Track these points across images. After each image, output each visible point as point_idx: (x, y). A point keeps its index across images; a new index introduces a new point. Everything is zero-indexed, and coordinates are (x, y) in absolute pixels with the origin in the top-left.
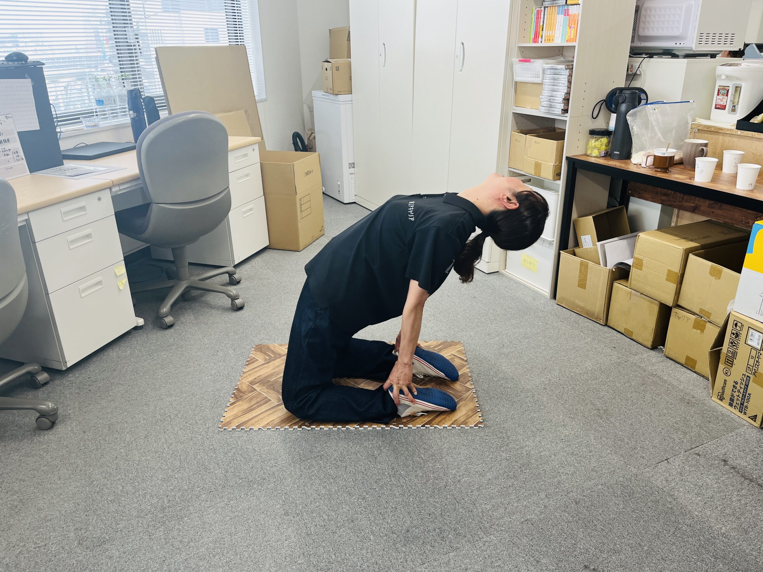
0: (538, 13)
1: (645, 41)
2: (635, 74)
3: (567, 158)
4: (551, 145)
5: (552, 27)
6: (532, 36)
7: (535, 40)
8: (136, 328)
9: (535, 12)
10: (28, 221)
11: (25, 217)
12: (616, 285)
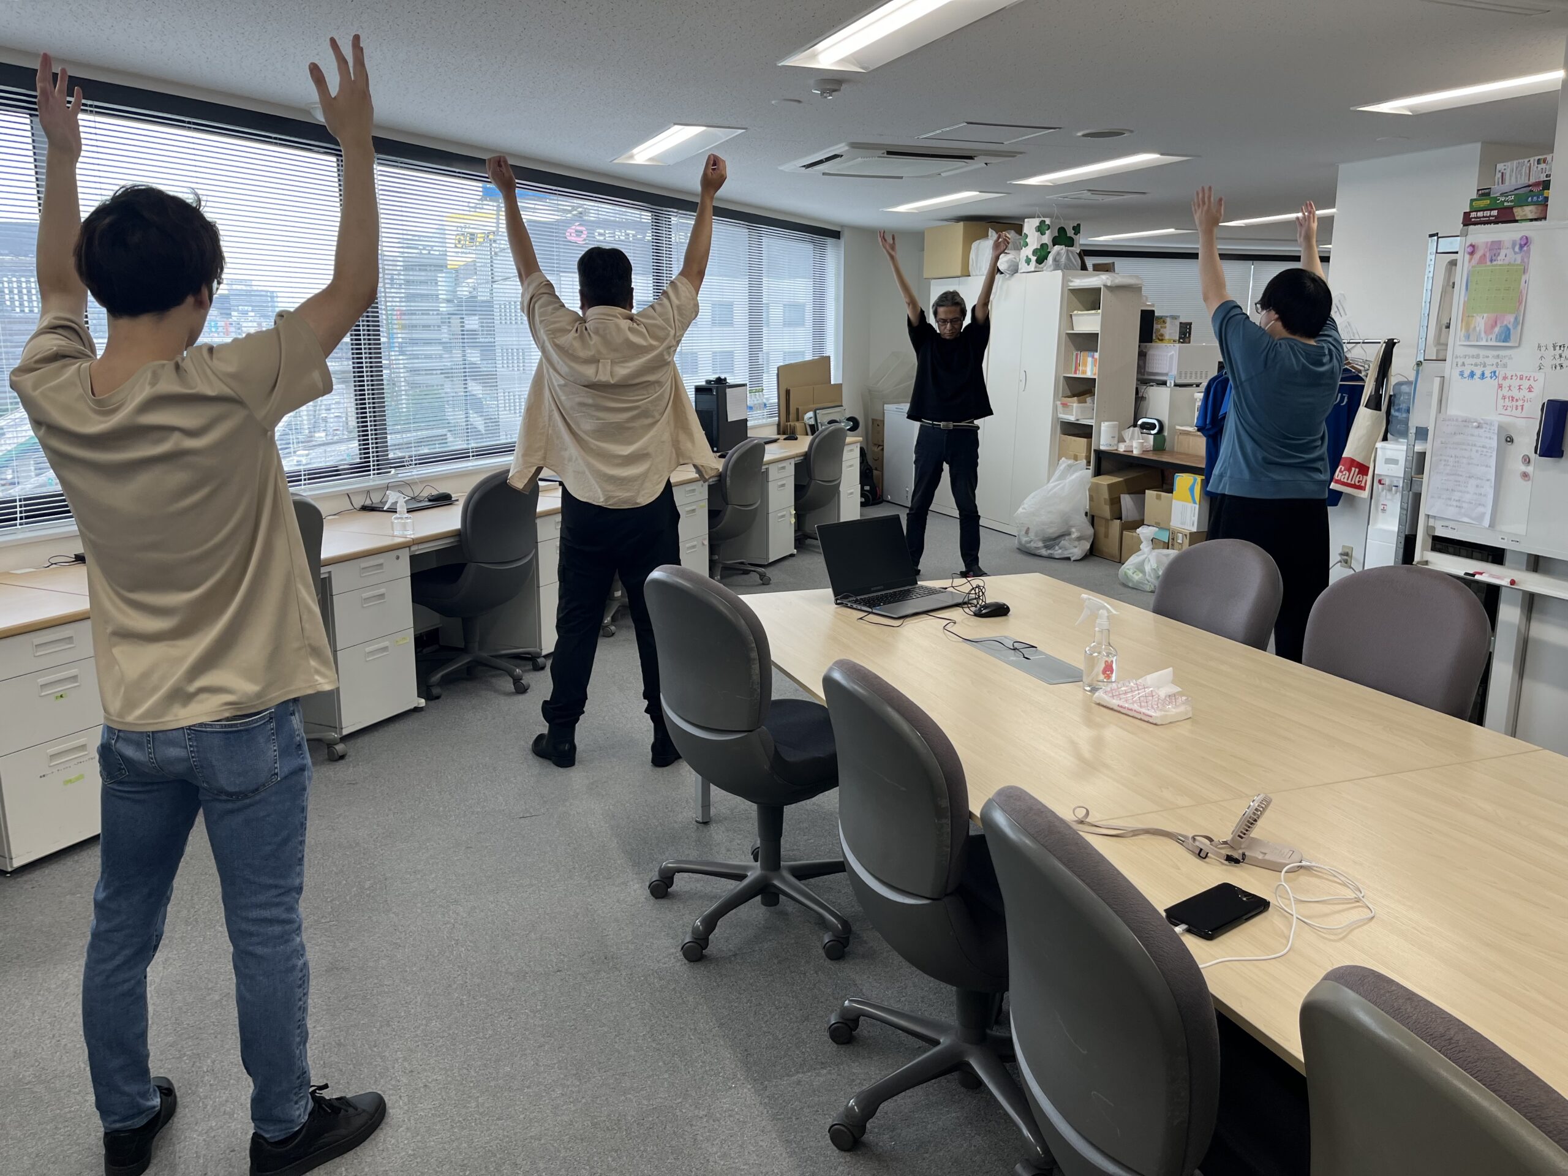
0: (1077, 355)
1: (1150, 375)
2: (1142, 397)
3: (1095, 450)
4: (1083, 441)
5: (1085, 365)
6: (1073, 370)
7: (1075, 373)
8: (792, 555)
9: (1075, 354)
10: (767, 469)
11: (767, 466)
12: (1125, 533)
